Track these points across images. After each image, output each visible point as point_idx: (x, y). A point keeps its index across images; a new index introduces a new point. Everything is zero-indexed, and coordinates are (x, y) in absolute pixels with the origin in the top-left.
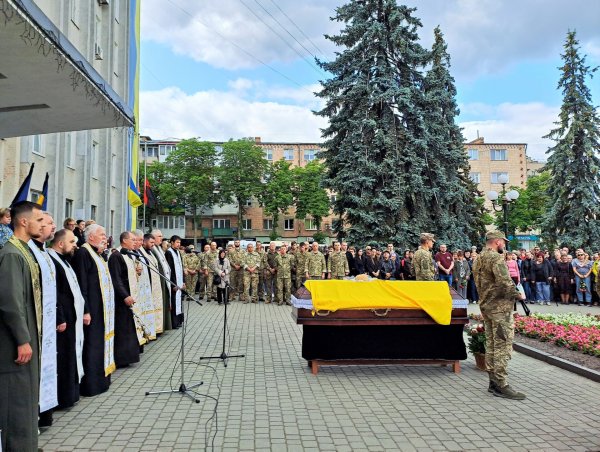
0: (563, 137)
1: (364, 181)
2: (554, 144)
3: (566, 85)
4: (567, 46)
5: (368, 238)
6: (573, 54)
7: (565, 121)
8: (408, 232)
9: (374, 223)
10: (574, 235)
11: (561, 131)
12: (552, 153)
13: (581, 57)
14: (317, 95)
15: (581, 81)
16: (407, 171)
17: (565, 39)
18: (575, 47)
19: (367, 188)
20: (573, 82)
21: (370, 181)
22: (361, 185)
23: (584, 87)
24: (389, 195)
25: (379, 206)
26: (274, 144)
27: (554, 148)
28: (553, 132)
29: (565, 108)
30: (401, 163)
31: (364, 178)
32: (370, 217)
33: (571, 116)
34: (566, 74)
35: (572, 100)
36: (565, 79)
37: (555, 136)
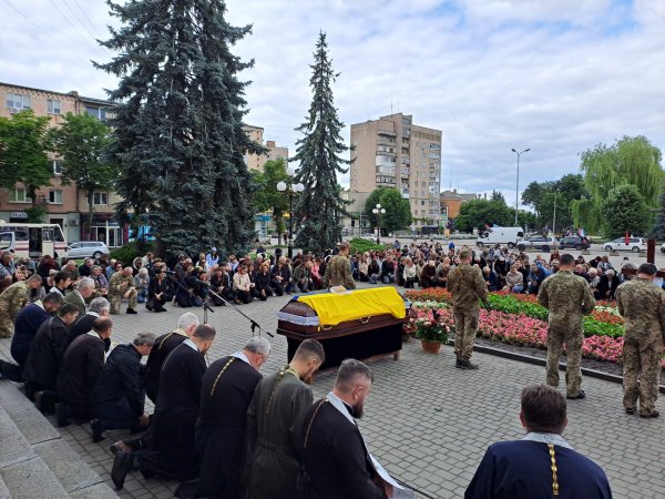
0: (312, 132)
1: (170, 162)
2: (303, 137)
3: (315, 84)
4: (319, 46)
5: (174, 227)
6: (322, 55)
7: (313, 117)
8: (216, 220)
9: (184, 210)
10: (315, 220)
11: (309, 126)
12: (301, 145)
13: (328, 60)
14: (102, 44)
15: (327, 83)
16: (215, 156)
17: (317, 40)
18: (325, 49)
19: (172, 171)
20: (321, 82)
21: (177, 164)
22: (165, 168)
23: (329, 89)
24: (202, 181)
25: (188, 192)
26: (32, 90)
27: (303, 141)
28: (303, 126)
29: (314, 105)
30: (211, 147)
31: (170, 158)
32: (178, 203)
33: (318, 113)
34: (316, 74)
35: (320, 99)
36: (315, 77)
37: (305, 130)
